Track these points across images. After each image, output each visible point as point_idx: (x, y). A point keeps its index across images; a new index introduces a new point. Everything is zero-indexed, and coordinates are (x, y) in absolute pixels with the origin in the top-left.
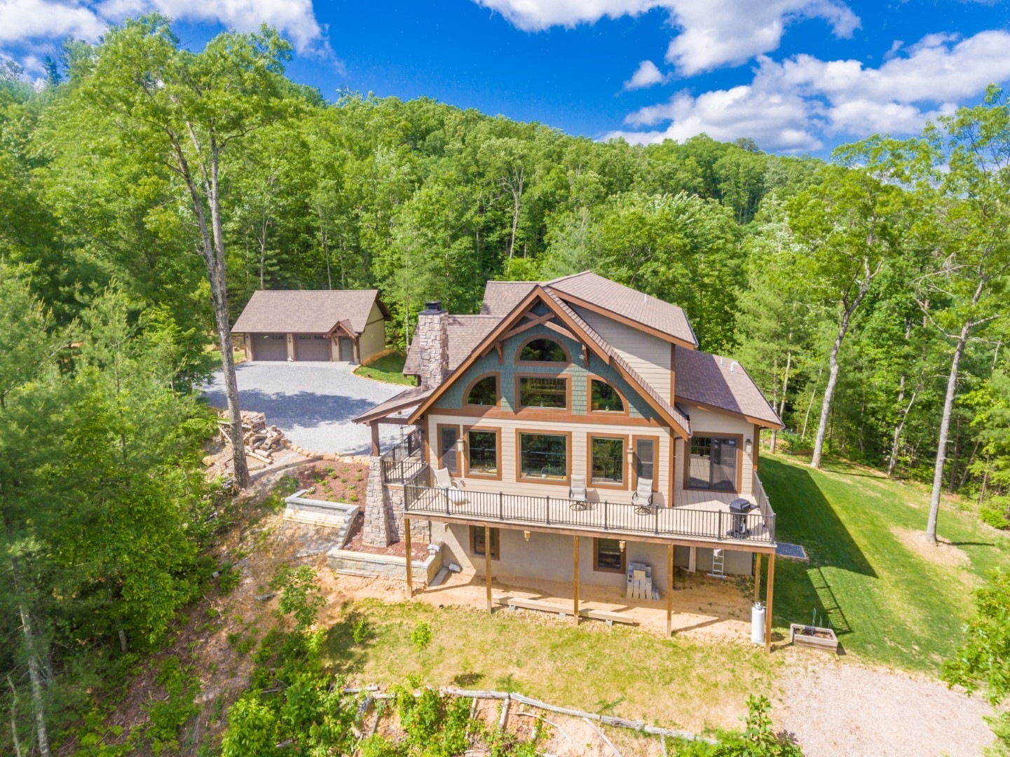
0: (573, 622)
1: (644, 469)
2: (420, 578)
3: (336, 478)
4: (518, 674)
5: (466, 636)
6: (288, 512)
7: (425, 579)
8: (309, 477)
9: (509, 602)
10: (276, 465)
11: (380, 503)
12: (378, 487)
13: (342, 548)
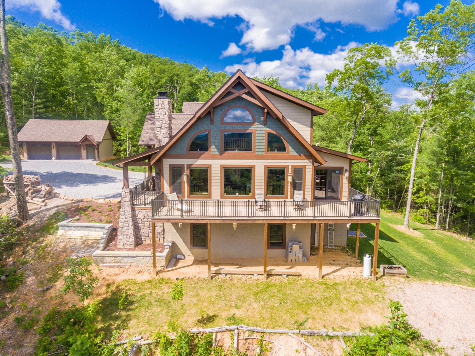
0: (263, 278)
1: (297, 186)
2: (161, 263)
3: (94, 211)
4: (238, 313)
5: (197, 295)
6: (60, 232)
7: (164, 263)
8: (74, 211)
9: (222, 272)
10: (48, 207)
11: (130, 219)
12: (128, 208)
13: (103, 250)
